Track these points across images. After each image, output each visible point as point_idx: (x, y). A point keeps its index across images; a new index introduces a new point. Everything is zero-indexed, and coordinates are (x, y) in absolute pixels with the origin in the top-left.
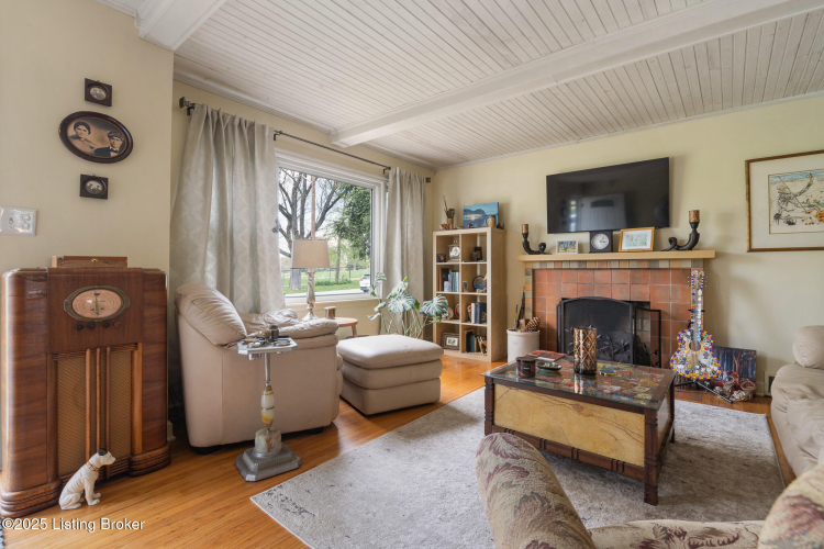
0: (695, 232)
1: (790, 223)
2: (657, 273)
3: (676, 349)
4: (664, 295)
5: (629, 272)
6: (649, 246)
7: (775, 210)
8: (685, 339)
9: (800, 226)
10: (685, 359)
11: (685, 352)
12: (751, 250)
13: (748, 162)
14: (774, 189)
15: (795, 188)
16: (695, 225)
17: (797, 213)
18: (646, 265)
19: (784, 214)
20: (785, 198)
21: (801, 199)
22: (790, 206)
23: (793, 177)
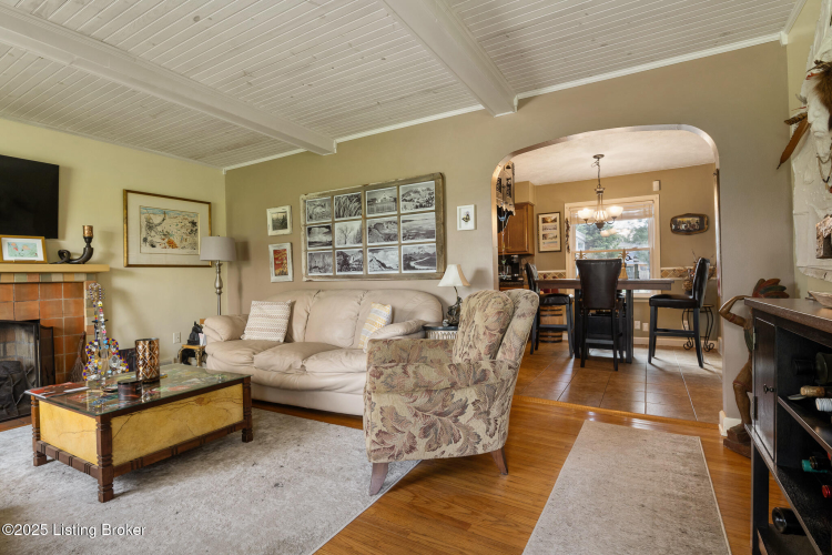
0: (89, 246)
1: (153, 246)
2: (48, 287)
3: (85, 361)
4: (55, 311)
5: (13, 287)
6: (40, 257)
7: (144, 235)
8: (94, 350)
9: (158, 249)
10: (96, 369)
11: (95, 362)
12: (129, 266)
13: (127, 192)
14: (143, 217)
15: (157, 220)
16: (89, 240)
17: (157, 239)
18: (36, 279)
19: (149, 238)
20: (150, 227)
21: (159, 228)
22: (153, 233)
23: (156, 211)
